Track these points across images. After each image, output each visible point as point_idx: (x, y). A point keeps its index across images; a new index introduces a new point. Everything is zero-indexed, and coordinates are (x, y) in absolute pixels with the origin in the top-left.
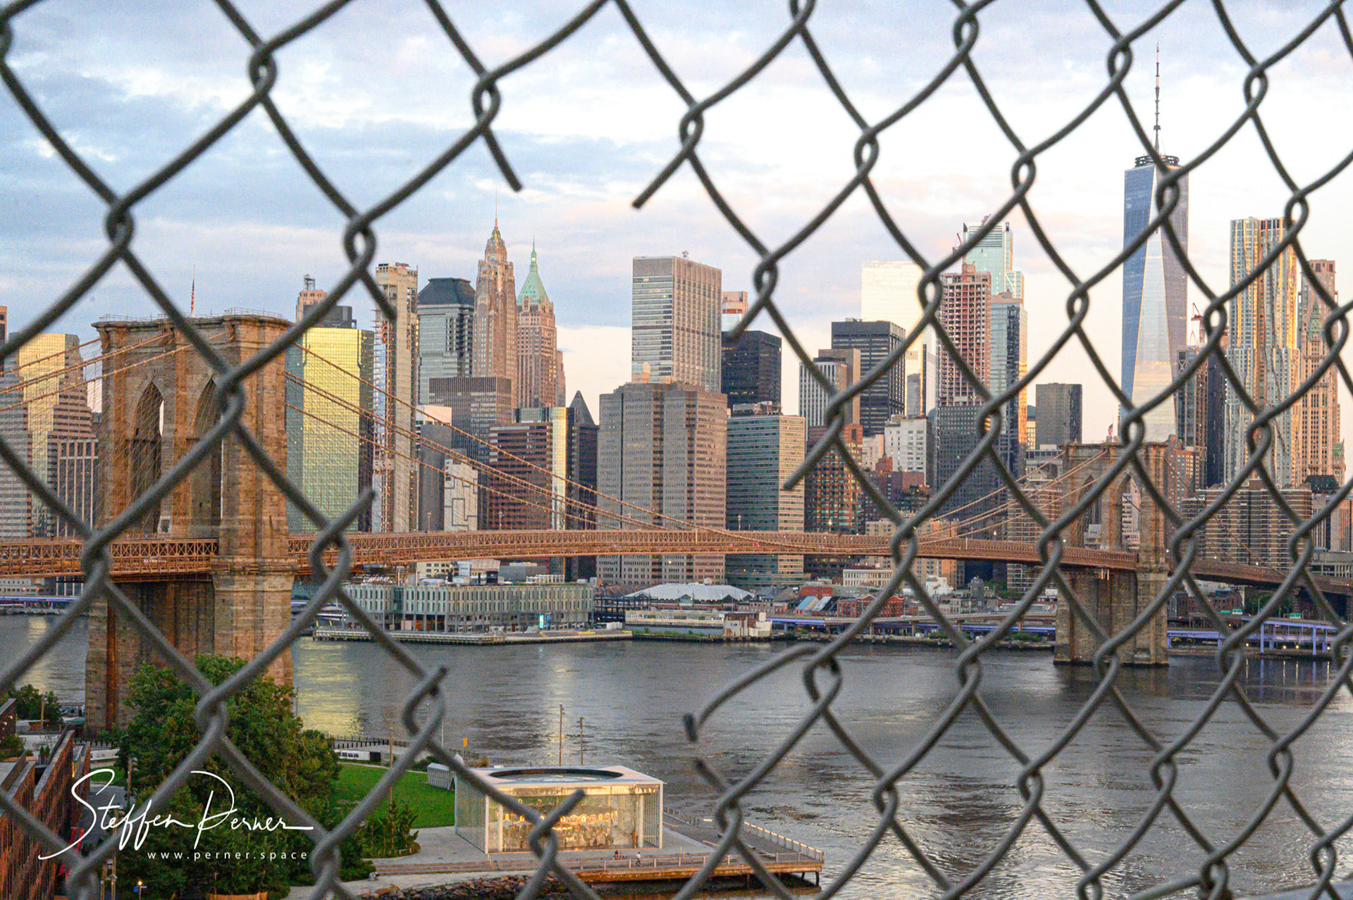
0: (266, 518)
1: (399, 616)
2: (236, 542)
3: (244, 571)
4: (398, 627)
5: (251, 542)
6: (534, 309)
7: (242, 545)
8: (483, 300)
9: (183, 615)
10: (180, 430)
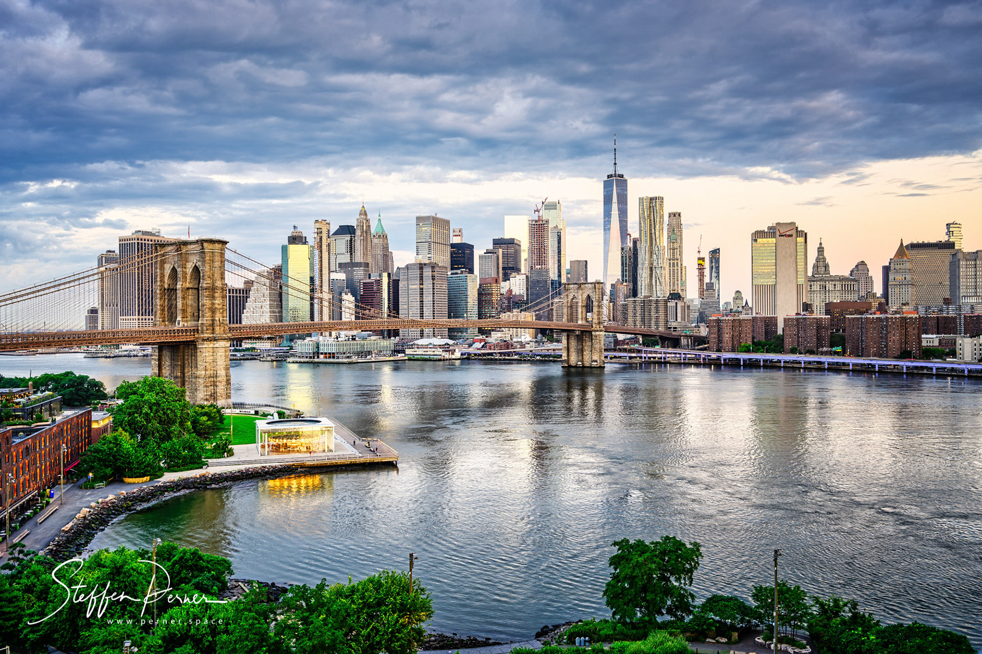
0: (217, 319)
1: (318, 353)
2: (205, 328)
3: (208, 339)
4: (318, 357)
5: (211, 328)
6: (379, 236)
7: (207, 330)
8: (358, 233)
9: (186, 357)
10: (184, 284)
